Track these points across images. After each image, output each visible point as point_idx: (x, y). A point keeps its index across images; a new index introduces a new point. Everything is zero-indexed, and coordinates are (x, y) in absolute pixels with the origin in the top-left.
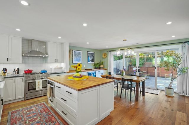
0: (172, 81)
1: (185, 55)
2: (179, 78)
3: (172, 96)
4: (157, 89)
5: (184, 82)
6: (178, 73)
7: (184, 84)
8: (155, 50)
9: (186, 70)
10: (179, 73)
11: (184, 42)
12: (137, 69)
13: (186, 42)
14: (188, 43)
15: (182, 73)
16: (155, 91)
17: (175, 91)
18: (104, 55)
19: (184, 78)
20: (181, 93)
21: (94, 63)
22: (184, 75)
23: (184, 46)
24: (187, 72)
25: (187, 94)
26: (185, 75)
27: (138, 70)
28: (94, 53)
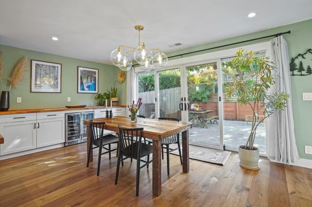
0: (254, 128)
1: (279, 64)
2: (268, 120)
3: (255, 168)
4: (224, 150)
5: (281, 132)
6: (267, 109)
7: (281, 137)
8: (218, 59)
9: (283, 101)
10: (269, 110)
11: (277, 35)
12: (182, 104)
13: (280, 34)
14: (284, 37)
15: (276, 108)
16: (220, 154)
17: (261, 153)
18: (119, 74)
19: (280, 121)
20: (274, 158)
21: (96, 92)
22: (280, 113)
23: (276, 43)
24: (286, 105)
25: (287, 161)
26: (283, 112)
27: (185, 105)
28: (97, 71)
